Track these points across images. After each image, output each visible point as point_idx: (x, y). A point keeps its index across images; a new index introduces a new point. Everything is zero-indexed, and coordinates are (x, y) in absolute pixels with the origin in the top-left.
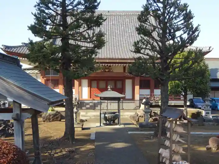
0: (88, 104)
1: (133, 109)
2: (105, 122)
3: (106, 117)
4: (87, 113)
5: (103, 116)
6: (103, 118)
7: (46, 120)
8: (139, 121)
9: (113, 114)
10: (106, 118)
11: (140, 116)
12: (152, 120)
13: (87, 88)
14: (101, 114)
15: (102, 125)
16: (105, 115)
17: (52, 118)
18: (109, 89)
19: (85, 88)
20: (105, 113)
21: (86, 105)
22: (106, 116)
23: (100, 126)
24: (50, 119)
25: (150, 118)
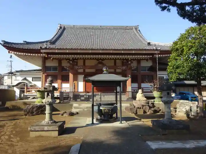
0: (83, 96)
1: (126, 101)
2: (99, 117)
3: (101, 110)
4: (79, 105)
5: (96, 108)
6: (96, 112)
7: (28, 113)
8: (137, 113)
9: (110, 106)
10: (100, 112)
11: (138, 108)
12: (152, 112)
13: (83, 82)
14: (93, 105)
15: (95, 121)
16: (99, 107)
17: (36, 110)
18: (105, 72)
19: (81, 82)
20: (99, 105)
21: (81, 97)
22: (101, 108)
23: (93, 123)
24: (34, 112)
25: (150, 110)
